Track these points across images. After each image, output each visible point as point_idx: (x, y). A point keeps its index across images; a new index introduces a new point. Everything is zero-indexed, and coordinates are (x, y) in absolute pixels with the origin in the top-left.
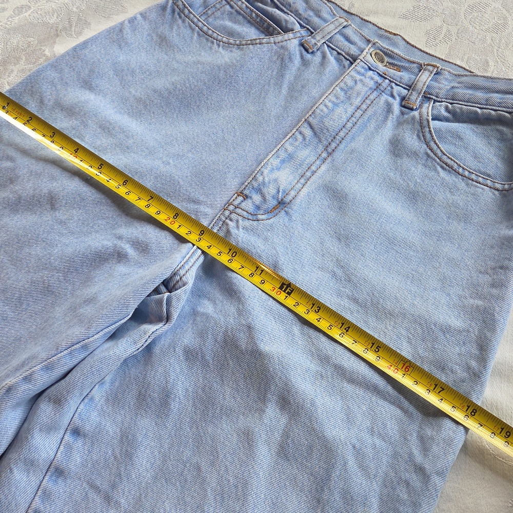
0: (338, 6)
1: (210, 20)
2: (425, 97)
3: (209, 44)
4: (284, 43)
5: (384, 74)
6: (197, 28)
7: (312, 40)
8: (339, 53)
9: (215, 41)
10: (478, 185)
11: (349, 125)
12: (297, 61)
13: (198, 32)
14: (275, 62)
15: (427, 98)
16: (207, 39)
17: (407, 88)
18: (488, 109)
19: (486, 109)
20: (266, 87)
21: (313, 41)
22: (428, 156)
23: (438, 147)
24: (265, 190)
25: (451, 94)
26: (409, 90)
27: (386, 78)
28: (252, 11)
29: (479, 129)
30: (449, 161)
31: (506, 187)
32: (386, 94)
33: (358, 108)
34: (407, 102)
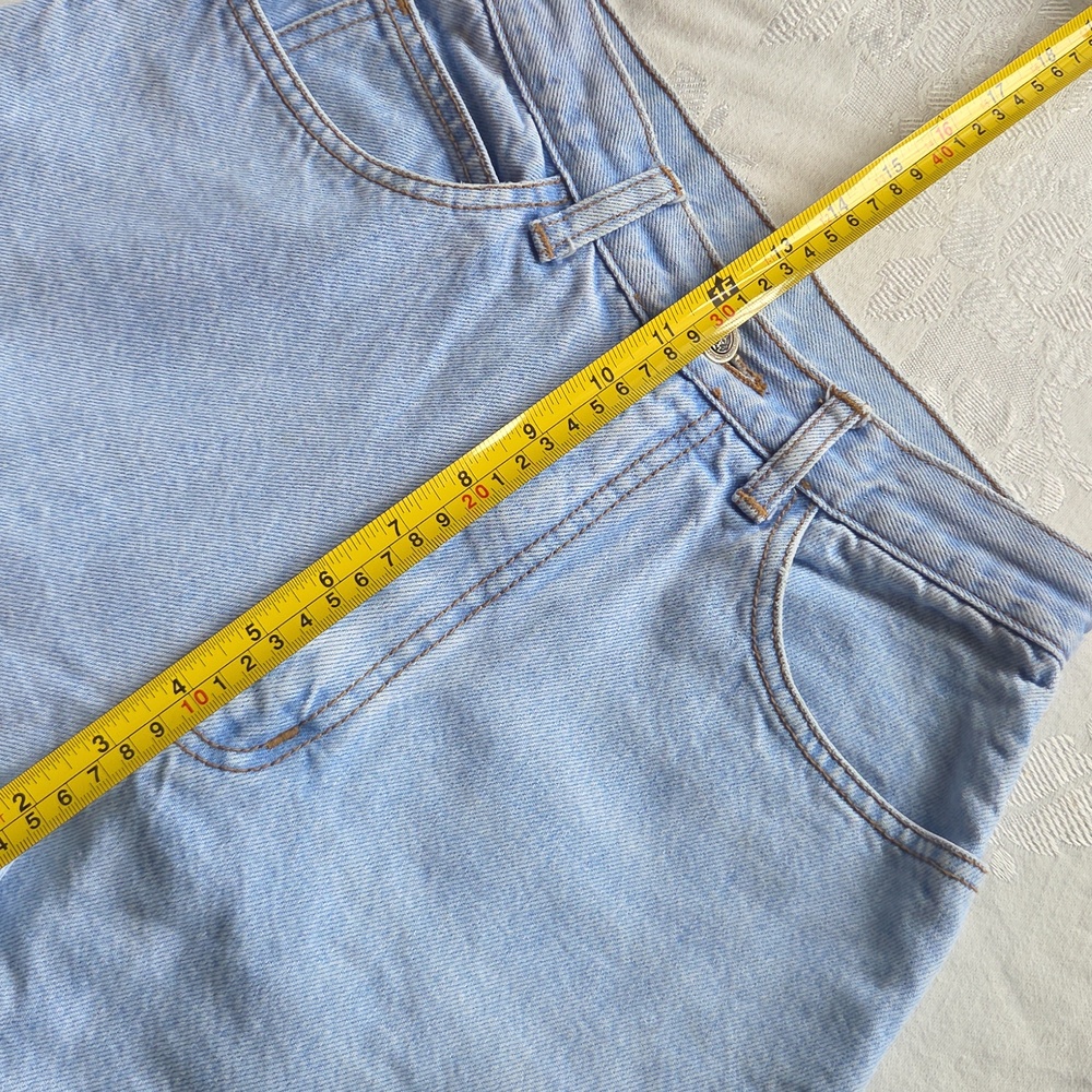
0: (680, 110)
1: (311, 55)
2: (800, 493)
3: (283, 135)
4: (480, 216)
5: (712, 393)
6: (263, 73)
7: (561, 225)
8: (619, 288)
9: (301, 130)
10: (841, 803)
11: (570, 528)
12: (500, 278)
13: (262, 86)
14: (439, 262)
15: (803, 497)
16: (281, 117)
17: (763, 452)
18: (945, 589)
19: (939, 586)
20: (391, 333)
21: (562, 232)
22: (745, 676)
23: (779, 661)
24: (270, 685)
25: (869, 508)
26: (765, 461)
27: (714, 408)
28: (433, 65)
29: (906, 630)
30: (790, 710)
31: (907, 836)
32: (700, 457)
33: (608, 484)
34: (746, 496)
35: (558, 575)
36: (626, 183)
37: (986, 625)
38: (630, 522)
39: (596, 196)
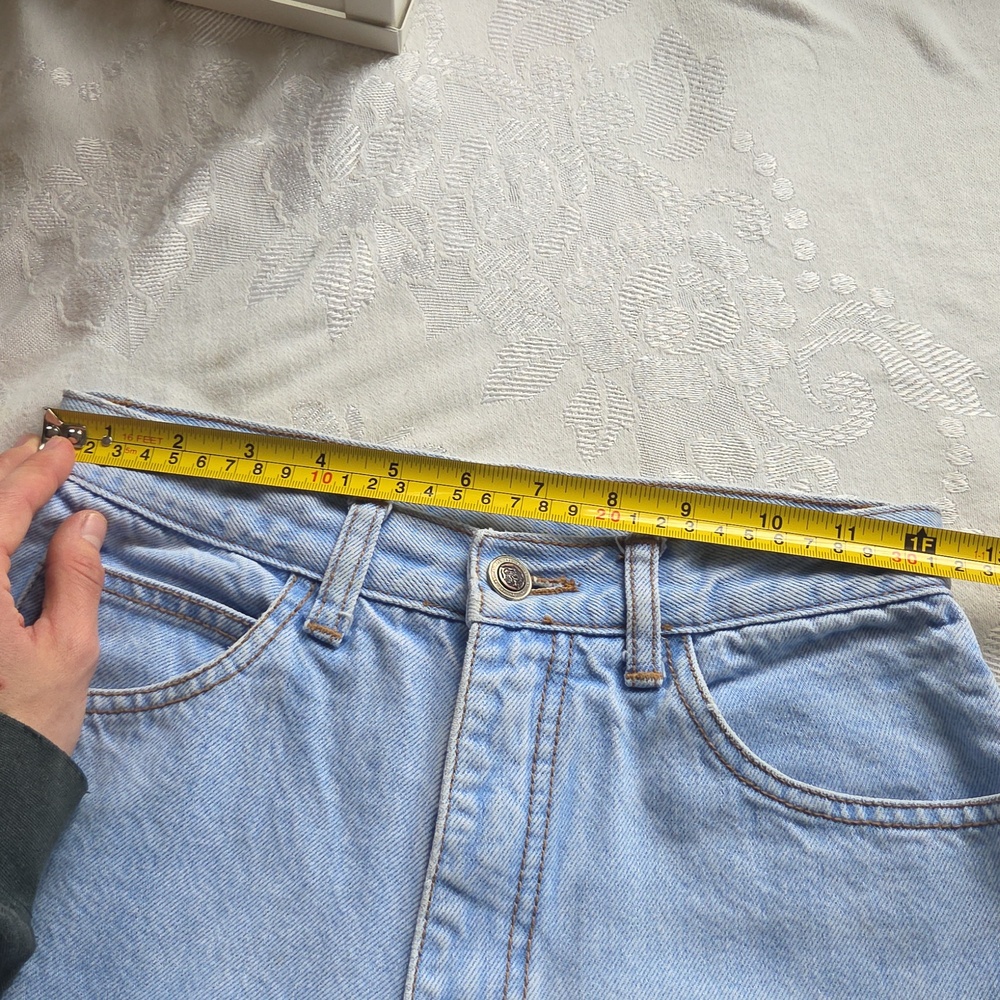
2: (668, 637)
4: (264, 658)
5: (544, 623)
7: (326, 608)
8: (408, 610)
10: (904, 833)
11: (538, 820)
12: (318, 685)
14: (266, 719)
15: (673, 637)
17: (617, 631)
19: (823, 614)
20: (279, 803)
21: (332, 612)
22: (754, 806)
23: (767, 773)
25: (725, 603)
26: (624, 637)
27: (555, 633)
28: (129, 581)
29: (828, 665)
30: (807, 800)
31: (971, 814)
32: (578, 678)
33: (535, 761)
34: (635, 675)
35: (560, 861)
36: (342, 535)
38: (573, 771)
39: (330, 564)
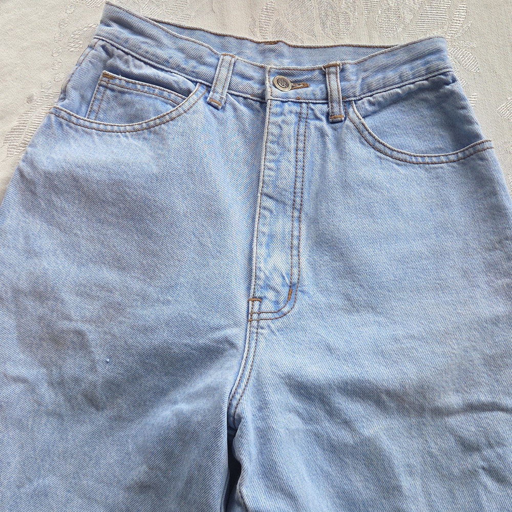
2: (345, 102)
5: (296, 99)
6: (94, 130)
8: (245, 98)
10: (436, 166)
11: (300, 171)
13: (97, 134)
15: (347, 103)
16: (110, 136)
17: (325, 101)
18: (406, 85)
19: (404, 86)
22: (380, 158)
23: (385, 146)
24: (273, 284)
25: (365, 86)
26: (327, 103)
27: (301, 103)
29: (406, 106)
30: (400, 156)
31: (460, 155)
32: (311, 119)
33: (297, 151)
34: (333, 117)
35: (310, 186)
36: (219, 67)
37: (425, 82)
38: (312, 154)
39: (215, 79)
